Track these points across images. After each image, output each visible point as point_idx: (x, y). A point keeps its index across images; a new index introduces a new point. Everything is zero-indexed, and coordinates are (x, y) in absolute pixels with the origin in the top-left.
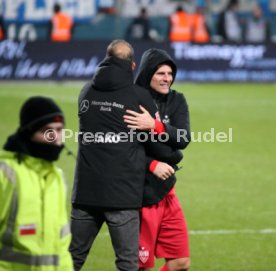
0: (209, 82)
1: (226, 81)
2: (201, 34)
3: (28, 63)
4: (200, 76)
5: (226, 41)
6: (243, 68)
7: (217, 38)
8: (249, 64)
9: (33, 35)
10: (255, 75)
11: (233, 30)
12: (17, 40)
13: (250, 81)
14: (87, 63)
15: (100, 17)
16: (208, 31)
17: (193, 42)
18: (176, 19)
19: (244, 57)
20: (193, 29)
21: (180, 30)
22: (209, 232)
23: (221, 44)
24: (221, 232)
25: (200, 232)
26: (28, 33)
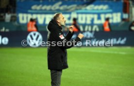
3: (95, 40)
12: (91, 32)
14: (117, 40)
15: (123, 22)
26: (96, 28)
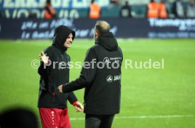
0: (168, 38)
1: (177, 38)
2: (163, 13)
4: (163, 35)
5: (177, 17)
6: (186, 31)
7: (172, 16)
8: (189, 29)
9: (77, 16)
10: (192, 35)
11: (180, 11)
12: (69, 18)
13: (189, 38)
16: (167, 12)
17: (159, 18)
18: (150, 6)
19: (186, 25)
20: (159, 11)
21: (152, 11)
22: (169, 116)
23: (174, 19)
24: (176, 116)
25: (165, 117)
26: (74, 15)
